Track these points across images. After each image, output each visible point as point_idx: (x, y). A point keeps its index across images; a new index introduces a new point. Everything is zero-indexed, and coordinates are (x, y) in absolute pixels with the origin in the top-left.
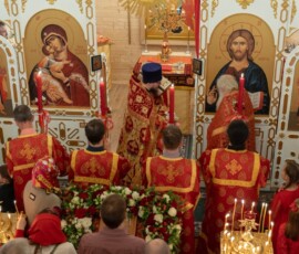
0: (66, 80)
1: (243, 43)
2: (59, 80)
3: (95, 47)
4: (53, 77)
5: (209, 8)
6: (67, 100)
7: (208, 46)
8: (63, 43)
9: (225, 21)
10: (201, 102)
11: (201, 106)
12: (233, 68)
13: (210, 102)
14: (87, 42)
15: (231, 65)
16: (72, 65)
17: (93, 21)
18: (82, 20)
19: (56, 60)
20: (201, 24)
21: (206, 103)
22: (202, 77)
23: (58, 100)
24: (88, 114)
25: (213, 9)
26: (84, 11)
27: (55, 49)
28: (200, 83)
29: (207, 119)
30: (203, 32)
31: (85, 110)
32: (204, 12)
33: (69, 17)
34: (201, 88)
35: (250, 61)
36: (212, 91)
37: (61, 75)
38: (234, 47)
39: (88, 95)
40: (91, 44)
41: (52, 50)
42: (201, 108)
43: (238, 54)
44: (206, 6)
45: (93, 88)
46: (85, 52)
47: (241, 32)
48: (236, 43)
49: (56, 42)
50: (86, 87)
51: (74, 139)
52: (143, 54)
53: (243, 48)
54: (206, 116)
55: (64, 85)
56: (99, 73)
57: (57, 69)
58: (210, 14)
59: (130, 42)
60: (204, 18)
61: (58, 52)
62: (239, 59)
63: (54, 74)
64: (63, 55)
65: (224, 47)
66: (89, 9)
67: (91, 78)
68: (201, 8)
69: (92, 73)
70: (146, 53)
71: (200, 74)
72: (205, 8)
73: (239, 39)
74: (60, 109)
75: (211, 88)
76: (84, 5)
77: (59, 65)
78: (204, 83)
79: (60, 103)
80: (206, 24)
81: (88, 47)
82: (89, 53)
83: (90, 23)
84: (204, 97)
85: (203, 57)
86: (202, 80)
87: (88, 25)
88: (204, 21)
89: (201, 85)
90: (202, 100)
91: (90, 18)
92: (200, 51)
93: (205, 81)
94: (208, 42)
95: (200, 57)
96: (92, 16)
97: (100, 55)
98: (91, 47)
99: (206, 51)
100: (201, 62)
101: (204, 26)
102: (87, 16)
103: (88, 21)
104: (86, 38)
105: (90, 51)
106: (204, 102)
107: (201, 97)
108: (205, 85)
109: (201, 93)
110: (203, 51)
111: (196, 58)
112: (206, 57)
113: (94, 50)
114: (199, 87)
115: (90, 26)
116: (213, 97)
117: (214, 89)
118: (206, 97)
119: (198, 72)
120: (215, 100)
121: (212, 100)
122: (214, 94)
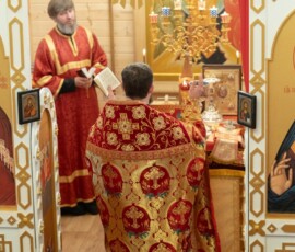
7: (268, 64)
10: (257, 189)
11: (257, 197)
13: (277, 190)
14: (8, 61)
17: (22, 15)
21: (269, 191)
22: (258, 133)
24: (11, 221)
28: (254, 146)
29: (273, 228)
30: (256, 34)
31: (4, 213)
34: (257, 158)
36: (282, 165)
39: (11, 177)
40: (17, 65)
42: (258, 201)
45: (22, 163)
46: (6, 86)
50: (7, 160)
54: (269, 221)
56: (35, 129)
60: (258, 5)
67: (16, 141)
69: (20, 129)
71: (253, 126)
75: (278, 158)
78: (262, 146)
80: (260, 17)
81: (12, 73)
82: (13, 85)
83: (15, 20)
84: (263, 178)
85: (258, 89)
86: (258, 141)
87: (10, 24)
88: (258, 11)
89: (257, 151)
90: (261, 185)
91: (15, 10)
92: (251, 76)
93: (264, 141)
94: (268, 56)
95: (251, 88)
96: (20, 6)
97: (38, 91)
98: (18, 72)
99: (264, 76)
100: (254, 99)
101: (258, 22)
102: (9, 5)
103: (13, 15)
104: (7, 53)
105: (16, 81)
106: (263, 189)
107: (257, 177)
108: (264, 151)
109: (257, 170)
110: (258, 75)
111: (243, 91)
112: (264, 88)
113: (24, 79)
114: (251, 156)
115: (16, 27)
116: (283, 177)
117: (285, 159)
118: (269, 178)
119: (249, 121)
120: (288, 184)
121: (281, 185)
122: (287, 170)
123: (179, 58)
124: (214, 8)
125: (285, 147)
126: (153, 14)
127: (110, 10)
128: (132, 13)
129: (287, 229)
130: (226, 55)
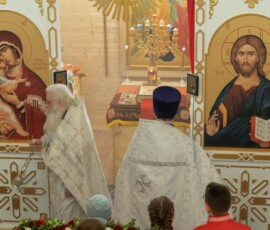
0: (20, 104)
1: (251, 53)
2: (12, 105)
3: (59, 60)
4: (4, 101)
5: (207, 7)
6: (21, 131)
7: (206, 57)
8: (17, 55)
9: (227, 24)
10: (198, 132)
11: (198, 137)
12: (240, 87)
13: (210, 133)
14: (48, 53)
15: (237, 83)
16: (28, 84)
18: (42, 24)
19: (8, 78)
20: (197, 28)
21: (205, 133)
22: (199, 99)
23: (9, 132)
25: (212, 8)
26: (45, 12)
27: (7, 63)
28: (196, 106)
30: (199, 39)
32: (200, 12)
33: (25, 21)
34: (199, 114)
35: (262, 76)
36: (213, 118)
37: (14, 98)
38: (240, 58)
40: (54, 56)
41: (3, 65)
42: (199, 139)
43: (246, 68)
44: (202, 5)
46: (46, 68)
47: (248, 39)
48: (243, 53)
49: (8, 54)
51: (30, 185)
52: (124, 84)
53: (252, 59)
55: (17, 111)
57: (8, 89)
58: (207, 15)
59: (107, 74)
60: (200, 21)
61: (11, 67)
62: (247, 75)
63: (4, 96)
64: (17, 71)
65: (227, 59)
66: (52, 10)
68: (196, 7)
70: (127, 83)
71: (196, 94)
72: (200, 8)
73: (247, 48)
74: (12, 144)
75: (211, 114)
76: (45, 5)
77: (11, 85)
78: (202, 106)
79: (12, 135)
80: (202, 28)
81: (50, 60)
82: (51, 68)
83: (52, 28)
84: (202, 125)
85: (200, 72)
86: (199, 103)
87: (50, 31)
88: (200, 25)
89: (199, 109)
90: (200, 130)
91: (52, 22)
92: (196, 64)
94: (206, 52)
95: (196, 71)
96: (55, 19)
97: (65, 71)
98: (54, 60)
99: (203, 64)
100: (197, 78)
101: (200, 31)
102: (49, 19)
103: (51, 25)
104: (47, 48)
105: (53, 65)
106: (202, 132)
107: (198, 125)
108: (202, 109)
109: (198, 121)
110: (200, 63)
111: (191, 73)
112: (203, 71)
113: (57, 64)
114: (195, 113)
115: (53, 32)
116: (214, 125)
117: (215, 115)
118: (205, 126)
119: (194, 91)
120: (217, 129)
121: (212, 130)
122: (216, 121)
123: (147, 56)
124: (169, 26)
125: (215, 107)
126: (132, 29)
127: (105, 27)
128: (118, 28)
129: (216, 156)
130: (175, 55)
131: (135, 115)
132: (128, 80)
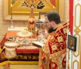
22: (76, 53)
28: (74, 58)
34: (76, 64)
52: (9, 29)
70: (12, 29)
71: (75, 50)
86: (76, 56)
89: (76, 61)
92: (74, 28)
93: (79, 57)
95: (74, 33)
100: (76, 38)
108: (79, 61)
111: (70, 34)
112: (80, 34)
114: (73, 63)
119: (73, 48)
131: (21, 56)
132: (12, 27)
